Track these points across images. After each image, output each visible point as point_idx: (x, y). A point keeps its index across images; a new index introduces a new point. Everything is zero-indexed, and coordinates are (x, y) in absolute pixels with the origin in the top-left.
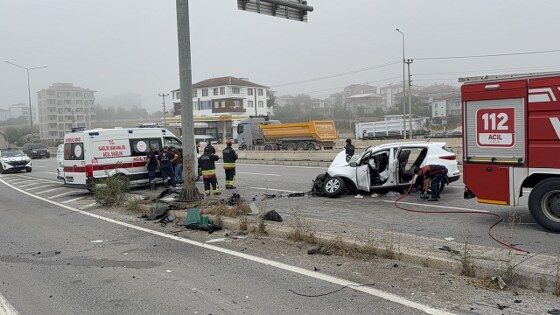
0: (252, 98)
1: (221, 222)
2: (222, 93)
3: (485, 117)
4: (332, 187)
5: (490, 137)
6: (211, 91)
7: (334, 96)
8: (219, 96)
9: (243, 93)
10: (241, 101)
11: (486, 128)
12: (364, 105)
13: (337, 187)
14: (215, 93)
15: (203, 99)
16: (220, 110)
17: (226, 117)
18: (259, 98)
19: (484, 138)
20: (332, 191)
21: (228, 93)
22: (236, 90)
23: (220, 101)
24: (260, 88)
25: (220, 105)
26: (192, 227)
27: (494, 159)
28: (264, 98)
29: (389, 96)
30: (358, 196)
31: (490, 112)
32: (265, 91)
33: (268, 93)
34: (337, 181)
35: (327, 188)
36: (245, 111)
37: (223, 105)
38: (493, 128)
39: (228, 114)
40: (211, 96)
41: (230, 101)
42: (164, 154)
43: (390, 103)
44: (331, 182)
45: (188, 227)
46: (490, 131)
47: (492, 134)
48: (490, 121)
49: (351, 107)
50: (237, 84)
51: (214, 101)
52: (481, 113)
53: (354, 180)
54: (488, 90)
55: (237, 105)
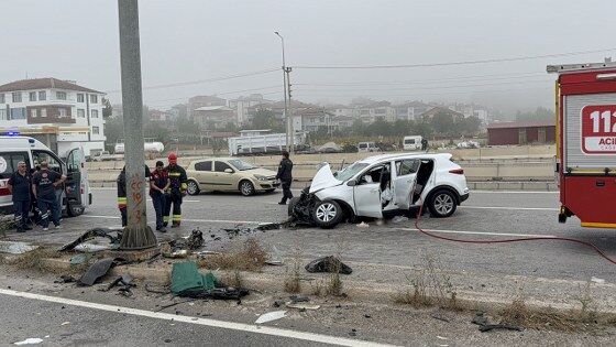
0: (83, 105)
1: (238, 282)
2: (43, 97)
3: (595, 115)
4: (326, 214)
5: (602, 142)
6: (25, 95)
7: (176, 107)
8: (38, 103)
9: (72, 99)
10: (68, 109)
11: (596, 129)
12: (214, 119)
13: (333, 214)
14: (32, 97)
15: (13, 106)
16: (39, 120)
17: (51, 129)
18: (92, 106)
19: (593, 143)
20: (326, 219)
21: (51, 99)
22: (61, 95)
23: (39, 108)
24: (94, 95)
25: (39, 112)
26: (191, 294)
27: (607, 170)
28: (99, 107)
29: (240, 109)
30: (363, 224)
31: (602, 109)
32: (99, 99)
33: (104, 101)
34: (331, 206)
35: (318, 215)
36: (74, 121)
37: (44, 114)
38: (607, 129)
39: (51, 125)
40: (25, 102)
41: (53, 109)
42: (45, 175)
43: (241, 117)
44: (322, 207)
45: (184, 294)
46: (602, 133)
47: (605, 138)
48: (602, 121)
49: (199, 120)
50: (63, 87)
51: (29, 108)
52: (588, 111)
53: (351, 203)
54: (601, 80)
55: (63, 114)
